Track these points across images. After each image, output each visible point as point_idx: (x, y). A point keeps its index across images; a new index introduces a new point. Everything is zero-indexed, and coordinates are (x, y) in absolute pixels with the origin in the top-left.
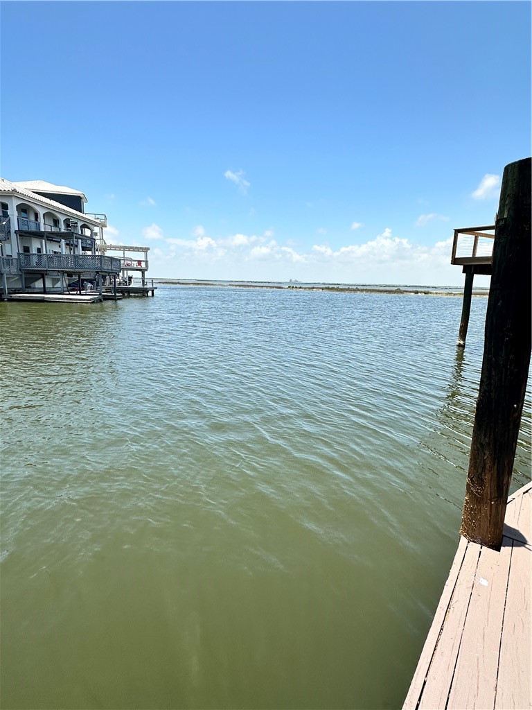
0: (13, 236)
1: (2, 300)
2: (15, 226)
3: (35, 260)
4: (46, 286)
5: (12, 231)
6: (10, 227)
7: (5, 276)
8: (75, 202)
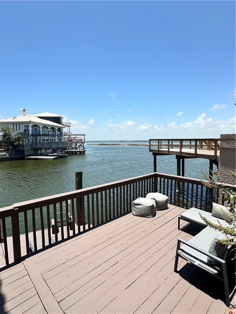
0: (30, 136)
1: (24, 159)
2: (31, 133)
3: (38, 144)
4: (42, 152)
5: (30, 135)
6: (29, 133)
7: (26, 151)
8: (57, 120)
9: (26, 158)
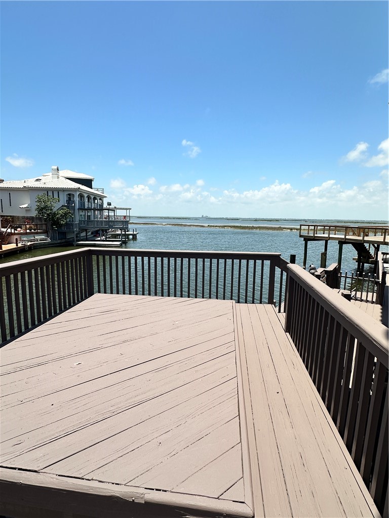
2: (78, 206)
5: (76, 209)
7: (75, 233)
9: (75, 244)
